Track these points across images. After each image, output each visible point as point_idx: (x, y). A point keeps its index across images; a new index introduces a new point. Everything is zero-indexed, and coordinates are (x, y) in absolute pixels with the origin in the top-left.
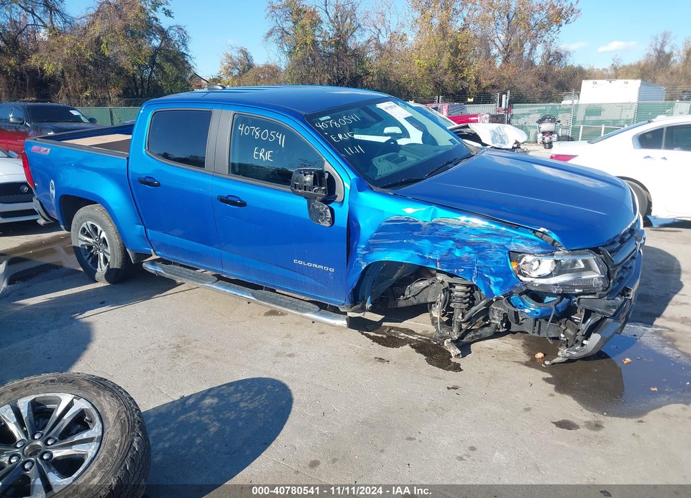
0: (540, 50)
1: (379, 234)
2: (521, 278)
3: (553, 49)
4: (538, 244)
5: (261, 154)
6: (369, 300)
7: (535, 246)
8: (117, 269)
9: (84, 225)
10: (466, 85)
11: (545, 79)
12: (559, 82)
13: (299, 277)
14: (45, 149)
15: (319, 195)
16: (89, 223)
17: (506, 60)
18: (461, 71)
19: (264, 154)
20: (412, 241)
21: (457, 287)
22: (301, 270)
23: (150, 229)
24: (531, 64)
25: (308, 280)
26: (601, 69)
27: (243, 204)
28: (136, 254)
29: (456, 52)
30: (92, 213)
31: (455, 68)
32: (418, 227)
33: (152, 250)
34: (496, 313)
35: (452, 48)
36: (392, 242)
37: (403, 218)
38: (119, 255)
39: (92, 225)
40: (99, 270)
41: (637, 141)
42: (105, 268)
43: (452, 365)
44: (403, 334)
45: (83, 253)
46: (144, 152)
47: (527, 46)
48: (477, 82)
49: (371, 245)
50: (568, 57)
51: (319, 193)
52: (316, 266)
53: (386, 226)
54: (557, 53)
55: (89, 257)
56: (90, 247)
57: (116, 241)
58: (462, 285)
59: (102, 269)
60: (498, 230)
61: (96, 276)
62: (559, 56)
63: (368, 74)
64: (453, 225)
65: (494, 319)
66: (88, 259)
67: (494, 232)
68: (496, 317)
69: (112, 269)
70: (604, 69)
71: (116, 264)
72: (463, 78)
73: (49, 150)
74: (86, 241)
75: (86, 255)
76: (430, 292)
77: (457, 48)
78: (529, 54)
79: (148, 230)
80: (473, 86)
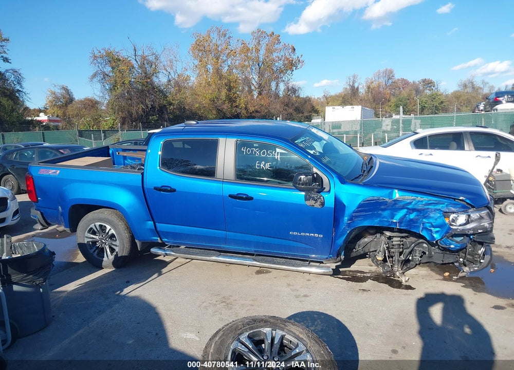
0: (282, 87)
1: (359, 209)
2: (452, 227)
3: (290, 85)
4: (460, 206)
5: (262, 165)
6: (343, 253)
7: (459, 208)
8: (125, 257)
9: (92, 226)
10: (239, 111)
11: (287, 105)
12: (296, 108)
13: (292, 243)
14: (54, 171)
15: (315, 188)
16: (98, 224)
17: (260, 94)
18: (235, 102)
19: (265, 165)
20: (380, 212)
21: (394, 239)
22: (295, 239)
23: (159, 223)
24: (277, 96)
25: (299, 245)
26: (316, 98)
27: (251, 198)
28: (143, 243)
29: (230, 89)
30: (101, 216)
31: (231, 100)
32: (385, 203)
33: (159, 239)
34: (417, 252)
35: (227, 86)
36: (367, 213)
37: (375, 198)
38: (127, 246)
39: (101, 226)
40: (105, 259)
41: (413, 145)
42: (112, 257)
43: (403, 287)
44: (359, 274)
45: (88, 247)
46: (159, 169)
47: (273, 85)
48: (246, 108)
49: (354, 216)
50: (300, 91)
51: (316, 187)
52: (308, 234)
53: (363, 204)
54: (293, 88)
55: (96, 250)
56: (94, 243)
57: (126, 235)
58: (399, 237)
59: (108, 258)
60: (436, 201)
61: (103, 264)
62: (294, 90)
63: (171, 104)
64: (407, 200)
65: (416, 256)
66: (94, 251)
67: (435, 202)
68: (417, 254)
69: (121, 257)
70: (318, 98)
71: (124, 253)
72: (236, 106)
73: (58, 172)
74: (93, 238)
75: (91, 249)
76: (372, 244)
77: (230, 86)
78: (276, 89)
79: (157, 224)
80: (244, 111)
